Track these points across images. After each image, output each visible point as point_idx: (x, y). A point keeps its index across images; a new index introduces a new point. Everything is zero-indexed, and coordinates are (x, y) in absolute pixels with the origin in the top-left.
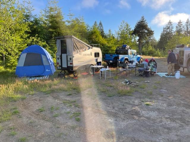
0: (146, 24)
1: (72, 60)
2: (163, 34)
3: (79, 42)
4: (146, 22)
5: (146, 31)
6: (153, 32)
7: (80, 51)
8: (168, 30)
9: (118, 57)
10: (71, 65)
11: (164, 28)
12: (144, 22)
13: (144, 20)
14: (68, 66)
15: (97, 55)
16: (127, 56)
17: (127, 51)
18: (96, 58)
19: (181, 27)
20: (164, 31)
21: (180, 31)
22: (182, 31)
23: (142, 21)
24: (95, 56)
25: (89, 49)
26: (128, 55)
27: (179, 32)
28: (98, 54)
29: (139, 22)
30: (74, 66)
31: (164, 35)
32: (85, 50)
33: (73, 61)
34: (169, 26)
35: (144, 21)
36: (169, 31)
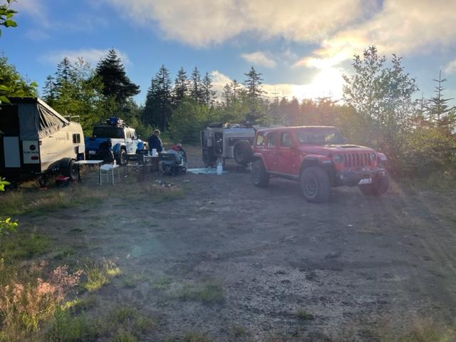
0: (122, 69)
1: (36, 150)
2: (153, 92)
3: (49, 112)
4: (120, 64)
5: (121, 84)
6: (137, 88)
7: (50, 131)
8: (161, 85)
9: (109, 144)
10: (36, 162)
11: (153, 81)
12: (115, 64)
13: (116, 59)
14: (25, 162)
15: (76, 138)
16: (123, 140)
17: (122, 130)
18: (76, 145)
19: (186, 82)
20: (153, 86)
21: (183, 91)
22: (186, 90)
23: (111, 61)
24: (75, 141)
25: (64, 126)
26: (124, 138)
27: (180, 91)
28: (79, 136)
29: (104, 63)
30: (42, 161)
31: (154, 95)
32: (58, 128)
33: (39, 152)
34: (162, 77)
35: (115, 61)
36: (164, 87)
